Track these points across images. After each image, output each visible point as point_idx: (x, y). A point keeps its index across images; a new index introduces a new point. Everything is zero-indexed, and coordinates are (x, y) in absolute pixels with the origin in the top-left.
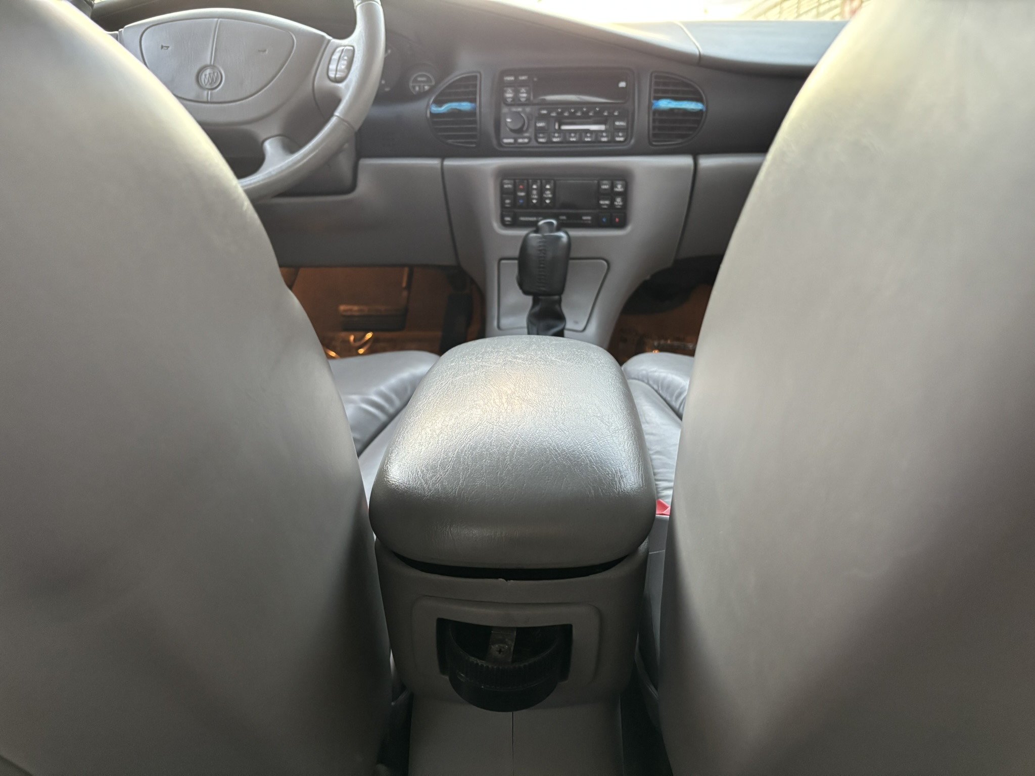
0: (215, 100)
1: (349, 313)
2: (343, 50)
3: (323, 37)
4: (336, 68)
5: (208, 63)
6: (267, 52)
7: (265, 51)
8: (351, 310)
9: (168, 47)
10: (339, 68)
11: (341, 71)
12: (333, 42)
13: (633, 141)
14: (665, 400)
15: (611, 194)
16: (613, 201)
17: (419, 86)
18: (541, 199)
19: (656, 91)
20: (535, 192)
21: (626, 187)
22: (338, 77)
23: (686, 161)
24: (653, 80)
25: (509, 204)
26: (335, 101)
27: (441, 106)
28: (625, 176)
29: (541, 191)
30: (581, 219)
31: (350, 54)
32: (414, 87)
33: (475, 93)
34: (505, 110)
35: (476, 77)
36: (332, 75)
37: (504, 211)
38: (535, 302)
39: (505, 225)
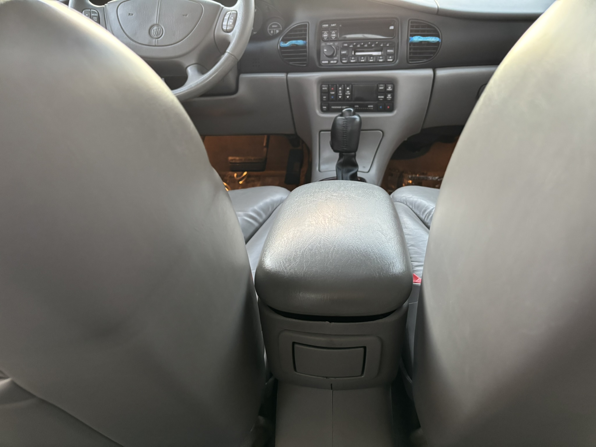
0: (159, 45)
1: (234, 161)
2: (231, 13)
3: (219, 6)
4: (227, 23)
5: (155, 22)
6: (188, 16)
7: (187, 15)
8: (235, 160)
9: (132, 14)
10: (228, 24)
11: (230, 26)
12: (225, 8)
13: (397, 61)
14: (416, 214)
15: (385, 92)
16: (386, 96)
17: (273, 31)
18: (344, 95)
19: (411, 31)
20: (340, 92)
21: (394, 88)
22: (228, 29)
23: (429, 72)
24: (410, 24)
25: (325, 99)
26: (227, 43)
27: (286, 43)
28: (393, 82)
29: (344, 91)
30: (367, 107)
31: (235, 15)
32: (270, 31)
33: (305, 35)
34: (323, 44)
35: (306, 25)
36: (224, 28)
37: (322, 103)
38: (341, 156)
39: (323, 111)
